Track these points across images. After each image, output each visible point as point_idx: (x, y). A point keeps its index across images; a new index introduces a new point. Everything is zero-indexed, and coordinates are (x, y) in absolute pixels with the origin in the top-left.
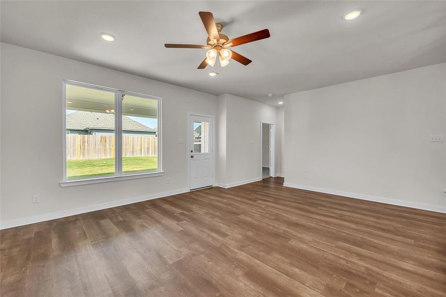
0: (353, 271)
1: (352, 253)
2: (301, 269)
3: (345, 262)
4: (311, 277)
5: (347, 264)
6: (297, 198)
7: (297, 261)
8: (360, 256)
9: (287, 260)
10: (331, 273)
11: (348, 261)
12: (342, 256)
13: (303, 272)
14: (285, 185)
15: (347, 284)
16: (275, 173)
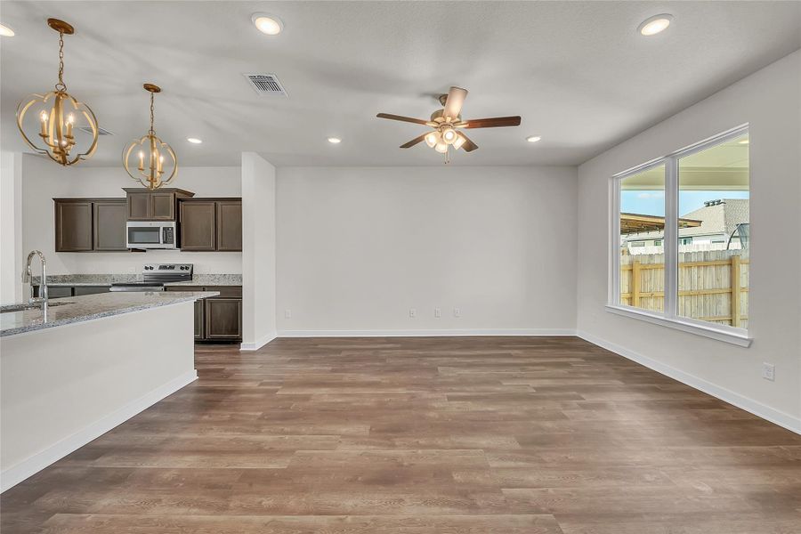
0: (278, 422)
2: (338, 403)
4: (325, 400)
8: (258, 450)
10: (304, 411)
11: (282, 432)
15: (290, 408)
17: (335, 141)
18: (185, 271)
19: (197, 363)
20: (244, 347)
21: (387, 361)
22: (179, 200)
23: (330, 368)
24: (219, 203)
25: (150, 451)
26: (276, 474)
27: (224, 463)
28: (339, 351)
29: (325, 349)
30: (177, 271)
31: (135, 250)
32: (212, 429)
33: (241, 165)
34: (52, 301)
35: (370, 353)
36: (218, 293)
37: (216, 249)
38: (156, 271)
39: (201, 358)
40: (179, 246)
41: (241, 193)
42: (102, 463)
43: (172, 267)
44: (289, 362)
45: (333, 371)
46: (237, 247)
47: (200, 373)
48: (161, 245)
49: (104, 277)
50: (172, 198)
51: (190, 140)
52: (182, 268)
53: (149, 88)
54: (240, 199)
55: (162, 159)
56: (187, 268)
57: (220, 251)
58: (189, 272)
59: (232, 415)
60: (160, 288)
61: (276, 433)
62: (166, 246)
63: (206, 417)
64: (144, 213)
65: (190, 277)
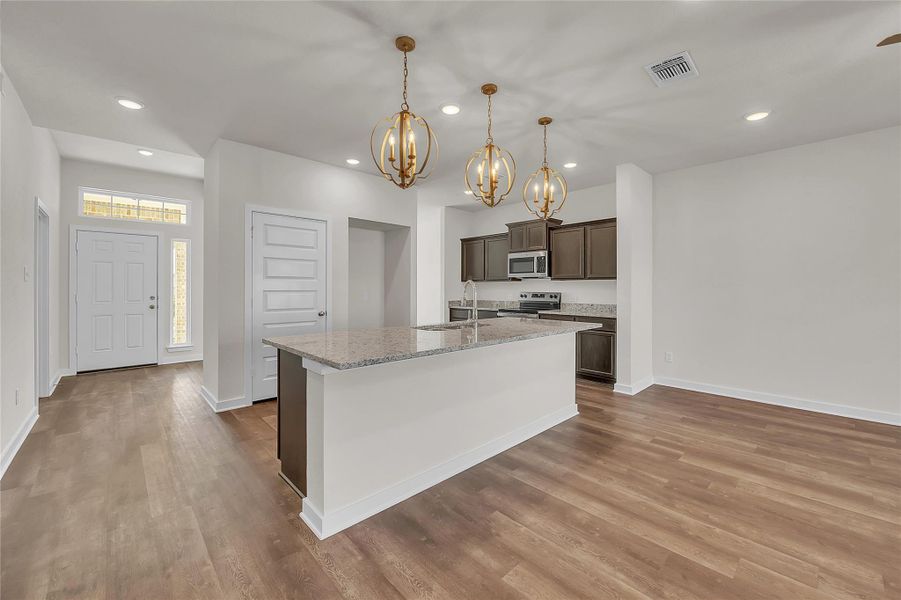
0: (695, 502)
1: (696, 540)
2: (789, 507)
3: (710, 517)
4: (763, 495)
5: (706, 513)
8: (680, 532)
10: (733, 500)
11: (706, 519)
12: (718, 530)
15: (707, 487)
17: (757, 117)
18: (553, 300)
19: (578, 398)
20: (619, 388)
21: (873, 462)
22: (551, 229)
23: (755, 446)
24: (588, 228)
25: (556, 480)
26: (719, 581)
27: (638, 529)
28: (764, 423)
29: (733, 414)
30: (547, 299)
31: (514, 279)
32: (611, 479)
33: (615, 181)
34: (482, 321)
35: (827, 440)
36: (600, 325)
37: (585, 277)
38: (530, 299)
39: (584, 394)
40: (550, 275)
41: (615, 214)
42: (519, 475)
43: (542, 296)
44: (683, 420)
45: (758, 451)
46: (610, 274)
47: (581, 408)
48: (536, 274)
49: (490, 303)
50: (544, 228)
51: (566, 166)
52: (551, 297)
53: (542, 122)
54: (614, 220)
55: (552, 188)
56: (556, 297)
57: (589, 279)
58: (557, 300)
59: (629, 470)
60: (535, 315)
61: (700, 518)
62: (539, 275)
63: (599, 462)
64: (522, 245)
65: (557, 306)
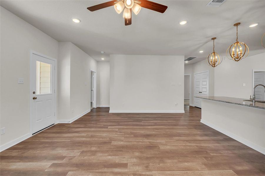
6: (126, 119)
7: (112, 152)
9: (106, 154)
13: (113, 157)
14: (110, 112)
16: (97, 104)
